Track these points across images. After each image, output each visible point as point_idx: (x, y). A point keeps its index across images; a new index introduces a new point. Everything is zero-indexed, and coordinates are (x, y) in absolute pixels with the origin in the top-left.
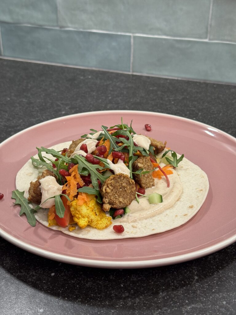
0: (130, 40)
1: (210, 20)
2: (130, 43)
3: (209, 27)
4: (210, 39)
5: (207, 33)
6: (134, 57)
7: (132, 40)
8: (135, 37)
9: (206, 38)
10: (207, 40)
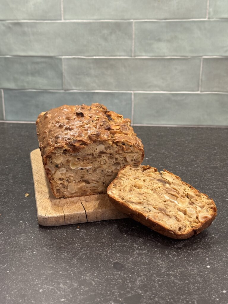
0: (131, 97)
1: (201, 76)
2: (131, 99)
3: (200, 81)
4: (201, 91)
5: (198, 86)
6: (134, 111)
7: (133, 97)
8: (135, 94)
9: (198, 91)
10: (199, 92)
